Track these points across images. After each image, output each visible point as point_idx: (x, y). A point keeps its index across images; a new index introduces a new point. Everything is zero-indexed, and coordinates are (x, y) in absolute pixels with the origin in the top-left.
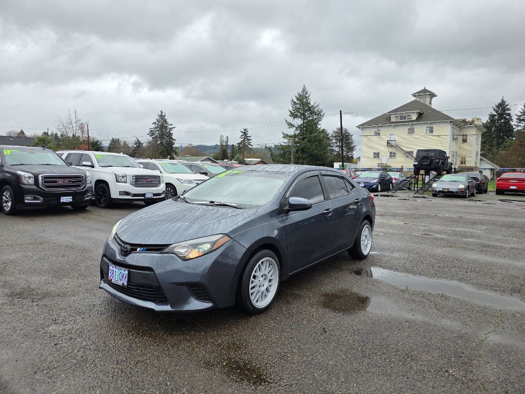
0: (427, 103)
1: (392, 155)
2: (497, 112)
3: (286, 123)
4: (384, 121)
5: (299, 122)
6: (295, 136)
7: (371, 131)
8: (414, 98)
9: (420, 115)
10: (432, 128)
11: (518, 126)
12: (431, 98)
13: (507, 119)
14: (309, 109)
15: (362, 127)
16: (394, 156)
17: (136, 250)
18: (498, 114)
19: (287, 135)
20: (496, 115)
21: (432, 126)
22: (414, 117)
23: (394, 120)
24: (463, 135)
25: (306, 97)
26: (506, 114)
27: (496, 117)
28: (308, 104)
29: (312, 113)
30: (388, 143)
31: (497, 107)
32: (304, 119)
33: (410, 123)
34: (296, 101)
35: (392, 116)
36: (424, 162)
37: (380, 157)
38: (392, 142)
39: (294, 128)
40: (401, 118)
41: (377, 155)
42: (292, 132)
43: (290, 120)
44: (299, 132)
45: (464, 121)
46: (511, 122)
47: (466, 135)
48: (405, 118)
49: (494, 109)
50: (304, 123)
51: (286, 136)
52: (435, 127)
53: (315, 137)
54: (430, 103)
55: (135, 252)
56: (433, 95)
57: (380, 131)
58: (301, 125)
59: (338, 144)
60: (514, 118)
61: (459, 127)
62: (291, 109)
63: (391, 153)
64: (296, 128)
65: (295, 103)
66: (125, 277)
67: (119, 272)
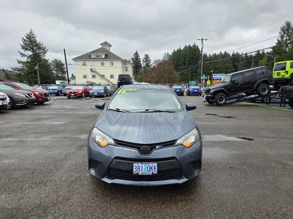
0: (108, 49)
1: (94, 76)
2: (135, 57)
3: (19, 53)
4: (87, 57)
5: (30, 53)
6: (28, 62)
7: (81, 63)
8: (101, 47)
9: (106, 55)
10: (113, 63)
11: (143, 64)
12: (109, 47)
13: (139, 61)
14: (37, 45)
15: (75, 59)
16: (95, 77)
17: (155, 147)
18: (135, 58)
19: (22, 62)
20: (134, 58)
21: (112, 62)
22: (103, 57)
23: (93, 57)
24: (126, 67)
25: (33, 37)
26: (139, 58)
27: (135, 59)
28: (35, 42)
29: (39, 48)
30: (91, 70)
31: (135, 54)
32: (33, 52)
33: (102, 60)
34: (26, 39)
35: (92, 55)
36: (122, 81)
37: (87, 78)
38: (93, 69)
39: (26, 57)
40: (97, 56)
41: (85, 77)
42: (25, 59)
43: (23, 51)
44: (30, 60)
45: (126, 61)
46: (140, 62)
47: (127, 67)
48: (99, 56)
49: (134, 56)
50: (33, 54)
51: (19, 62)
52: (114, 63)
53: (44, 64)
54: (109, 50)
55: (155, 149)
56: (110, 46)
57: (85, 63)
58: (31, 55)
59: (56, 69)
60: (142, 60)
61: (124, 63)
62: (22, 44)
63: (93, 75)
64: (28, 57)
65: (25, 40)
66: (155, 168)
67: (147, 166)
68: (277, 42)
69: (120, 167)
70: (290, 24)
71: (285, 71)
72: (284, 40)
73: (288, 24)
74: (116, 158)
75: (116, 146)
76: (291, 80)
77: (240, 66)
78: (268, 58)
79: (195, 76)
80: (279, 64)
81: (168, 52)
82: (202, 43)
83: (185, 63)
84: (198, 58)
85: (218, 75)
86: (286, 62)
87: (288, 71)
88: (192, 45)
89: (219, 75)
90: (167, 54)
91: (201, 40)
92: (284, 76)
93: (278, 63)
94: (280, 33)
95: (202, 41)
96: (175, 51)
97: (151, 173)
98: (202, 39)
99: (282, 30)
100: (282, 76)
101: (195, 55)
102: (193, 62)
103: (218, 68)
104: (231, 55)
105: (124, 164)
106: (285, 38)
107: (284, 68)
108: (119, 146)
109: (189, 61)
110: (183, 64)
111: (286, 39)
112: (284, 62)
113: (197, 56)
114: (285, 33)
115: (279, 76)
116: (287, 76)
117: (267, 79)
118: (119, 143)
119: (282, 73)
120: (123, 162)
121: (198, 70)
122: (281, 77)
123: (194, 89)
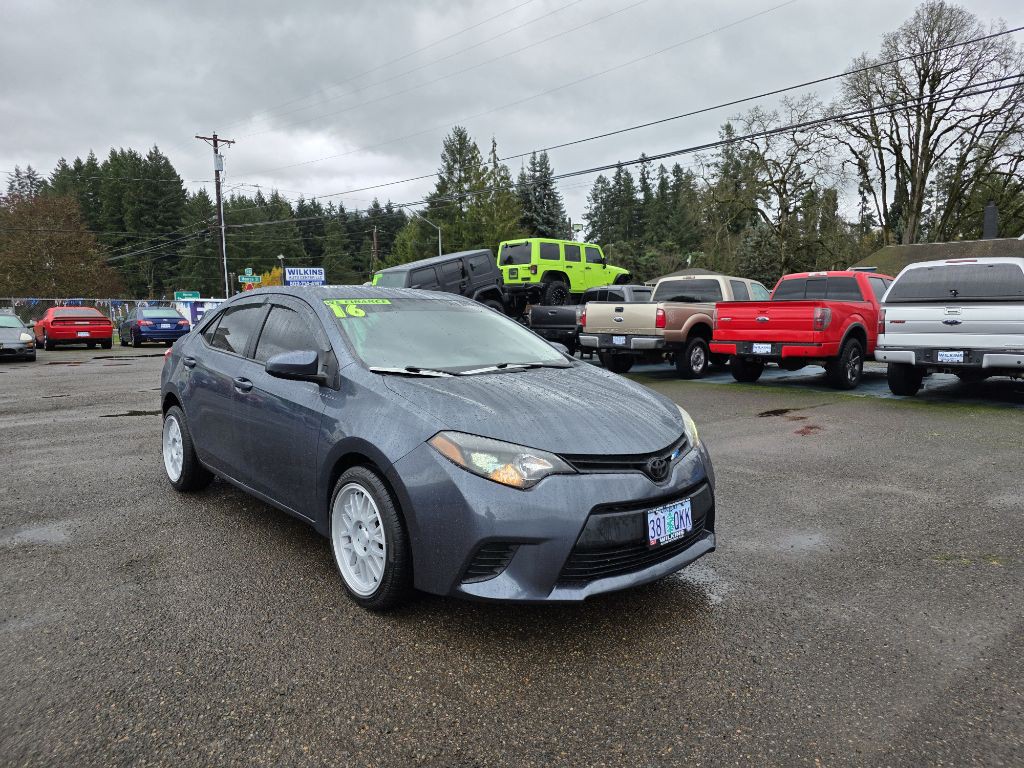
17: (670, 458)
66: (687, 515)
67: (672, 513)
68: (437, 181)
69: (613, 536)
70: (466, 137)
71: (529, 265)
72: (456, 180)
73: (460, 136)
74: (599, 509)
75: (578, 473)
76: (543, 290)
77: (328, 245)
78: (422, 228)
79: (171, 274)
80: (512, 246)
81: (29, 169)
82: (216, 151)
83: (121, 221)
84: (174, 207)
85: (302, 272)
86: (529, 240)
87: (536, 266)
88: (143, 153)
89: (305, 272)
90: (29, 177)
91: (212, 142)
92: (528, 279)
93: (510, 242)
94: (443, 157)
95: (216, 145)
96: (64, 167)
97: (683, 533)
98: (215, 136)
99: (448, 148)
100: (523, 279)
101: (163, 194)
102: (155, 218)
103: (258, 248)
104: (295, 206)
105: (621, 522)
106: (456, 174)
107: (526, 258)
108: (588, 471)
109: (140, 214)
110: (112, 222)
111: (460, 176)
112: (523, 241)
113: (172, 200)
114: (455, 161)
115: (517, 278)
116: (536, 279)
117: (494, 286)
118: (582, 463)
119: (523, 270)
120: (620, 517)
121: (182, 251)
122: (519, 281)
123: (159, 321)
